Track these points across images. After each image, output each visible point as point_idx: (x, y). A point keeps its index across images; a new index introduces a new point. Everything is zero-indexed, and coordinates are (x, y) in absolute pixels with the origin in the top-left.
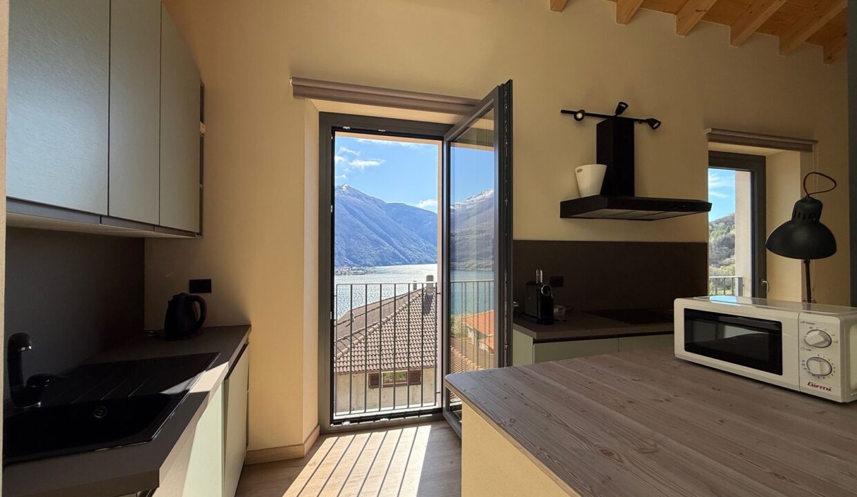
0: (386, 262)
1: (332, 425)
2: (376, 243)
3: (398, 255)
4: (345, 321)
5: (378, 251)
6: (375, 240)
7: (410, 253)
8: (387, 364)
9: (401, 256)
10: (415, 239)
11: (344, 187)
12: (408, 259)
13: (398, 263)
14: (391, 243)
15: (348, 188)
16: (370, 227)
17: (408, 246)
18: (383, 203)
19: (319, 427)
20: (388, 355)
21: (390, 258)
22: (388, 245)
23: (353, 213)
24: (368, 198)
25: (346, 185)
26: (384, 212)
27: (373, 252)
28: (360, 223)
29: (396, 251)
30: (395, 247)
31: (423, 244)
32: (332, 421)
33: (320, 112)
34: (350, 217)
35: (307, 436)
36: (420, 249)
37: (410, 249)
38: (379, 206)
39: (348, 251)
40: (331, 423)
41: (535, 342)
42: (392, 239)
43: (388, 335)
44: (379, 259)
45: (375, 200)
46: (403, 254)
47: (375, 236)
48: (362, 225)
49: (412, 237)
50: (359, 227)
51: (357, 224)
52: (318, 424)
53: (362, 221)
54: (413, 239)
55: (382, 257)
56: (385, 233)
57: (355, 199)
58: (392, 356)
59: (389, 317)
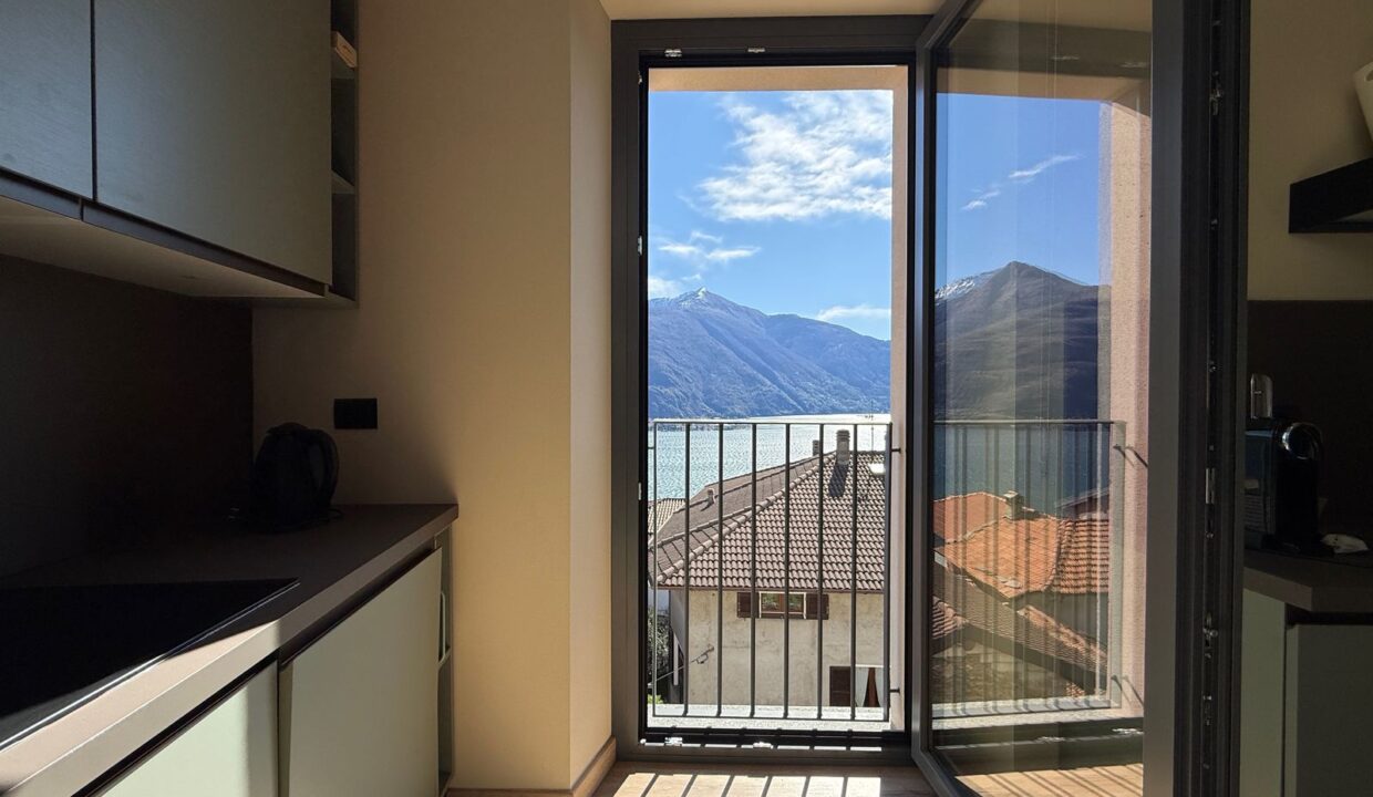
0: (767, 410)
1: (643, 741)
2: (750, 381)
3: (785, 399)
4: (701, 503)
5: (754, 394)
6: (749, 375)
7: (806, 395)
8: (768, 580)
9: (792, 401)
10: (814, 372)
11: (700, 293)
12: (803, 406)
13: (786, 412)
14: (774, 380)
15: (707, 294)
16: (740, 355)
17: (802, 384)
18: (762, 316)
19: (614, 741)
20: (769, 564)
21: (775, 405)
22: (769, 383)
23: (712, 332)
24: (738, 308)
25: (703, 289)
26: (763, 329)
27: (746, 395)
28: (726, 349)
29: (783, 393)
30: (781, 387)
31: (829, 381)
32: (645, 731)
33: (615, 23)
34: (711, 340)
35: (580, 773)
36: (823, 389)
37: (805, 390)
38: (755, 321)
39: (707, 392)
40: (640, 738)
41: (1294, 617)
42: (776, 373)
43: (770, 530)
44: (756, 406)
45: (747, 311)
46: (795, 398)
47: (749, 369)
48: (730, 353)
49: (809, 369)
50: (724, 355)
51: (721, 350)
52: (613, 736)
53: (728, 344)
54: (810, 373)
55: (759, 402)
56: (764, 364)
57: (717, 310)
58: (782, 566)
59: (772, 498)
